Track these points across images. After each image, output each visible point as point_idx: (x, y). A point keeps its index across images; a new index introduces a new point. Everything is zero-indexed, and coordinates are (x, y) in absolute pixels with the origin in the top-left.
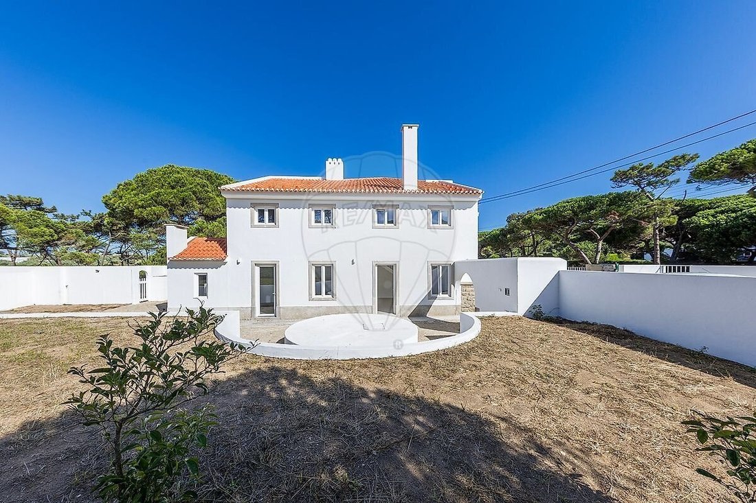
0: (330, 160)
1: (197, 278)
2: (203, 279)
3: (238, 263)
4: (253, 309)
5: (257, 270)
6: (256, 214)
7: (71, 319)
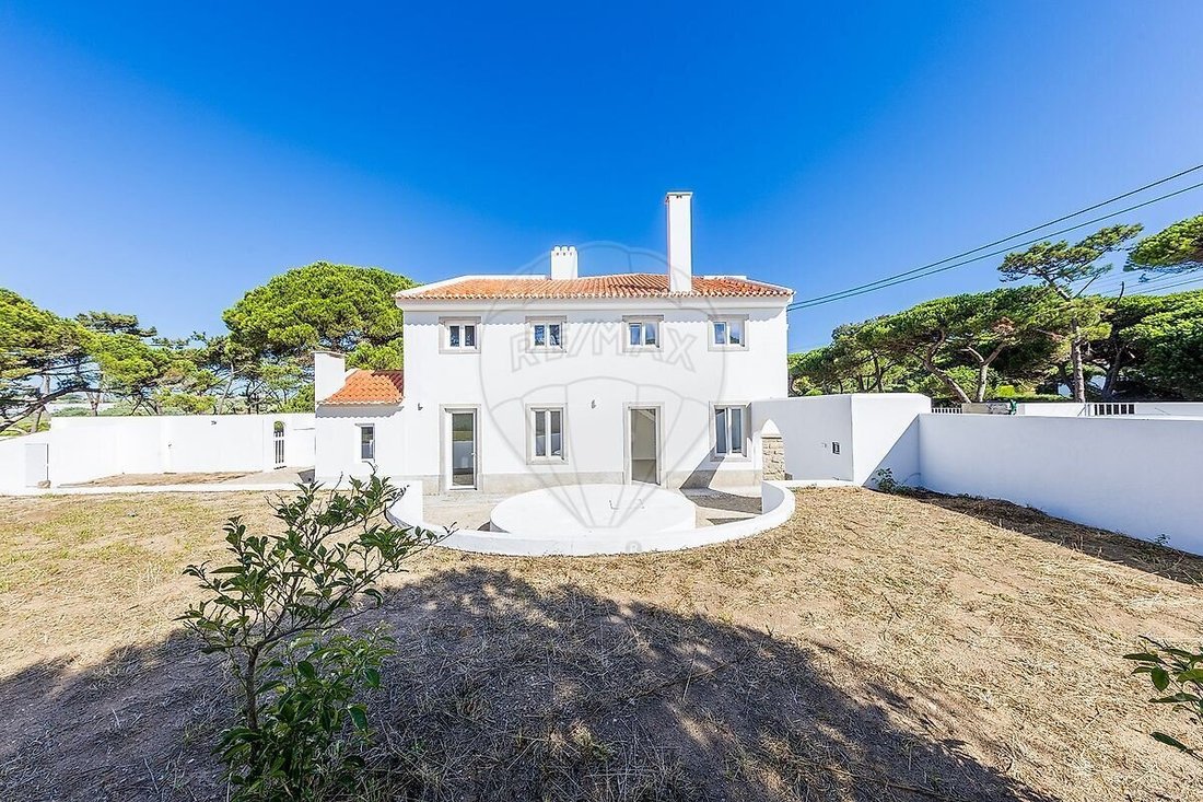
0: (557, 249)
1: (358, 432)
2: (368, 432)
3: (420, 408)
4: (442, 478)
5: (449, 418)
6: (448, 333)
7: (176, 494)
